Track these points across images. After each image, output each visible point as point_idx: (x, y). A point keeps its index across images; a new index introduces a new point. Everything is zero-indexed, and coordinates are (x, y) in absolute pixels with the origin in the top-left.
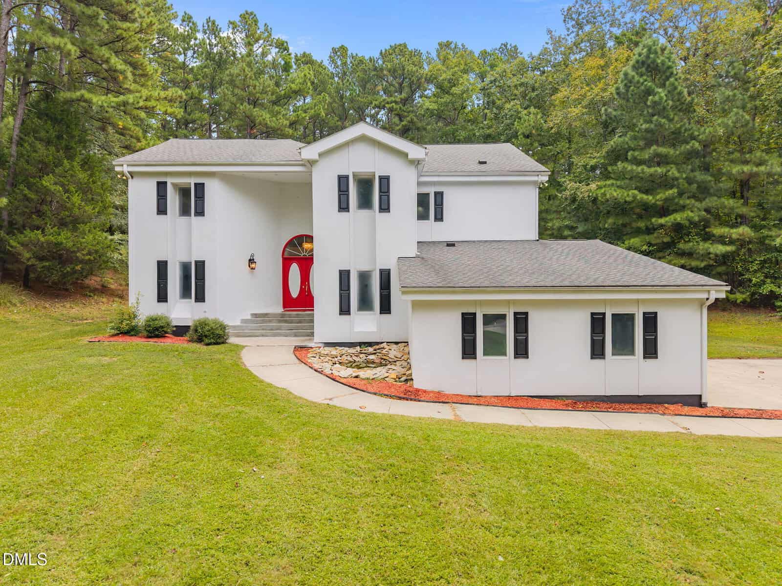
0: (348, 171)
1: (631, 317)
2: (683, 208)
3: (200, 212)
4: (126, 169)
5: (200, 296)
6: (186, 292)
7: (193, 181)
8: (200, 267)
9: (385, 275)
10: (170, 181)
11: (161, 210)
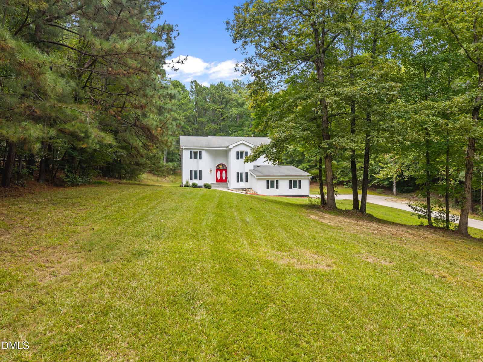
0: (239, 150)
1: (296, 181)
3: (200, 158)
4: (183, 148)
5: (200, 179)
6: (196, 178)
7: (199, 151)
8: (200, 171)
9: (247, 174)
10: (193, 151)
11: (191, 158)
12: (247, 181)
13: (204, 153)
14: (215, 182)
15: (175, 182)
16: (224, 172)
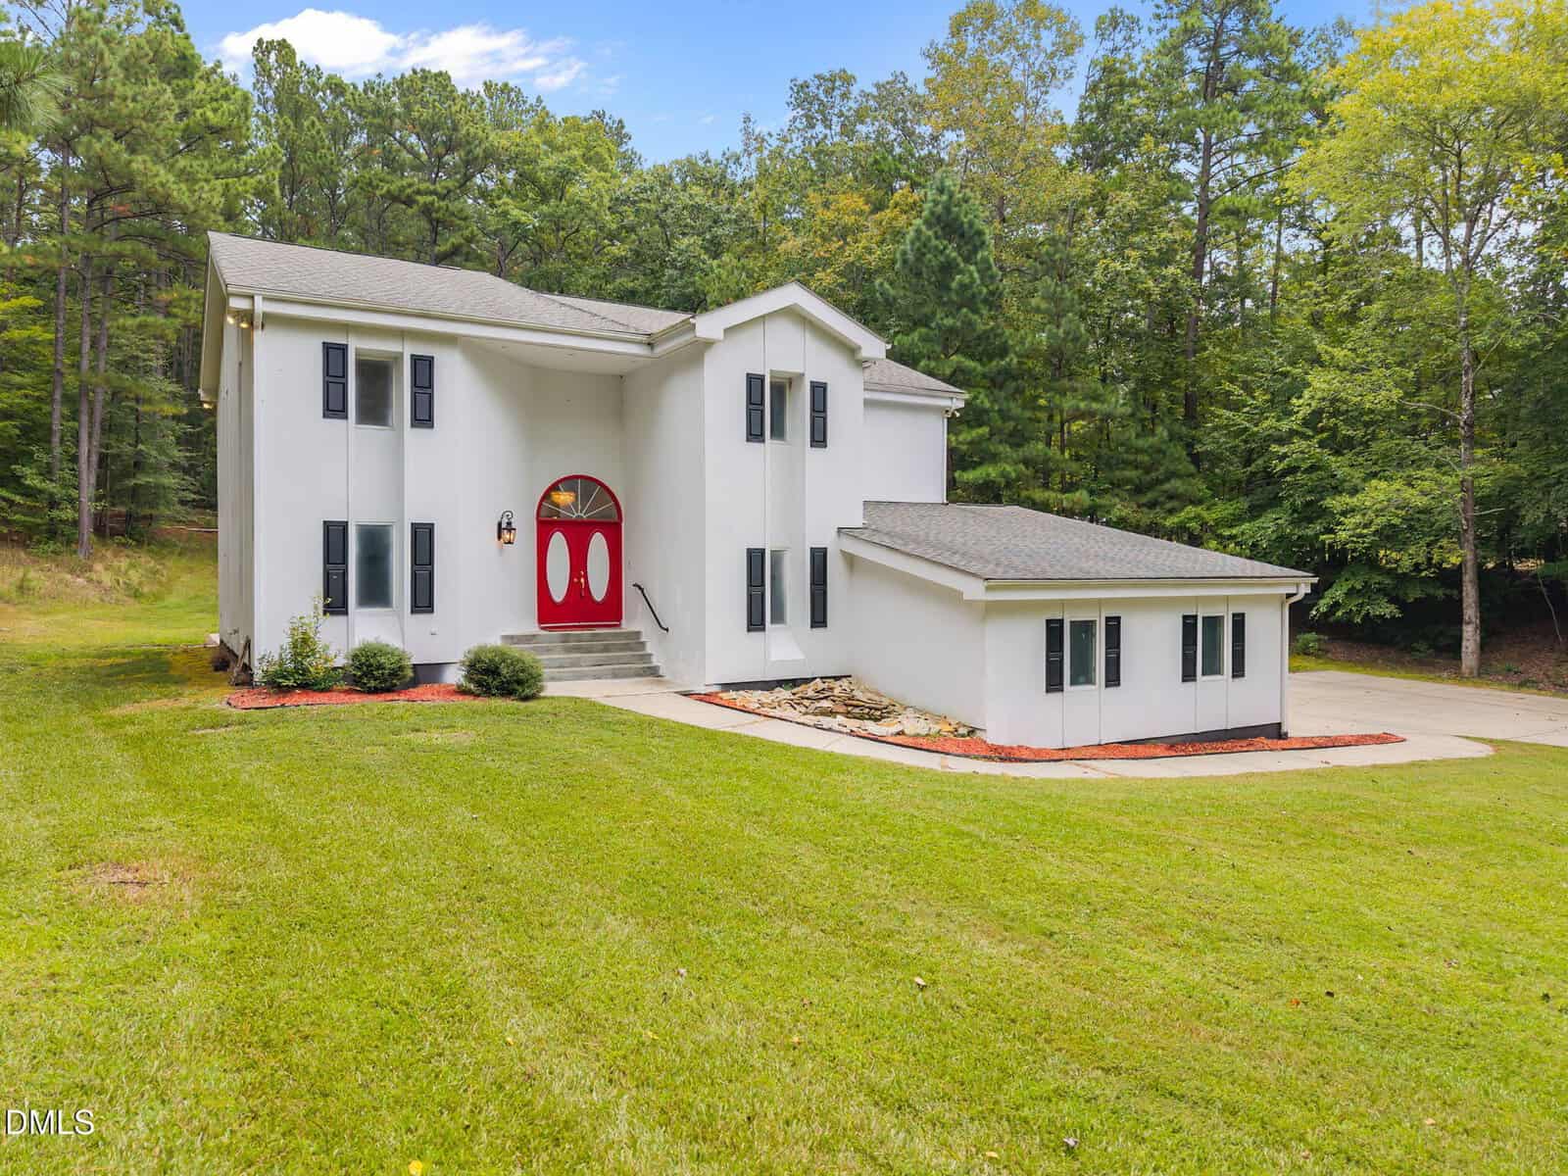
0: (764, 367)
1: (1221, 621)
2: (994, 458)
3: (423, 418)
4: (261, 307)
5: (423, 601)
6: (376, 592)
7: (408, 350)
8: (423, 537)
9: (819, 558)
10: (355, 345)
11: (334, 408)
12: (819, 619)
13: (454, 377)
14: (531, 627)
15: (157, 597)
16: (598, 544)
